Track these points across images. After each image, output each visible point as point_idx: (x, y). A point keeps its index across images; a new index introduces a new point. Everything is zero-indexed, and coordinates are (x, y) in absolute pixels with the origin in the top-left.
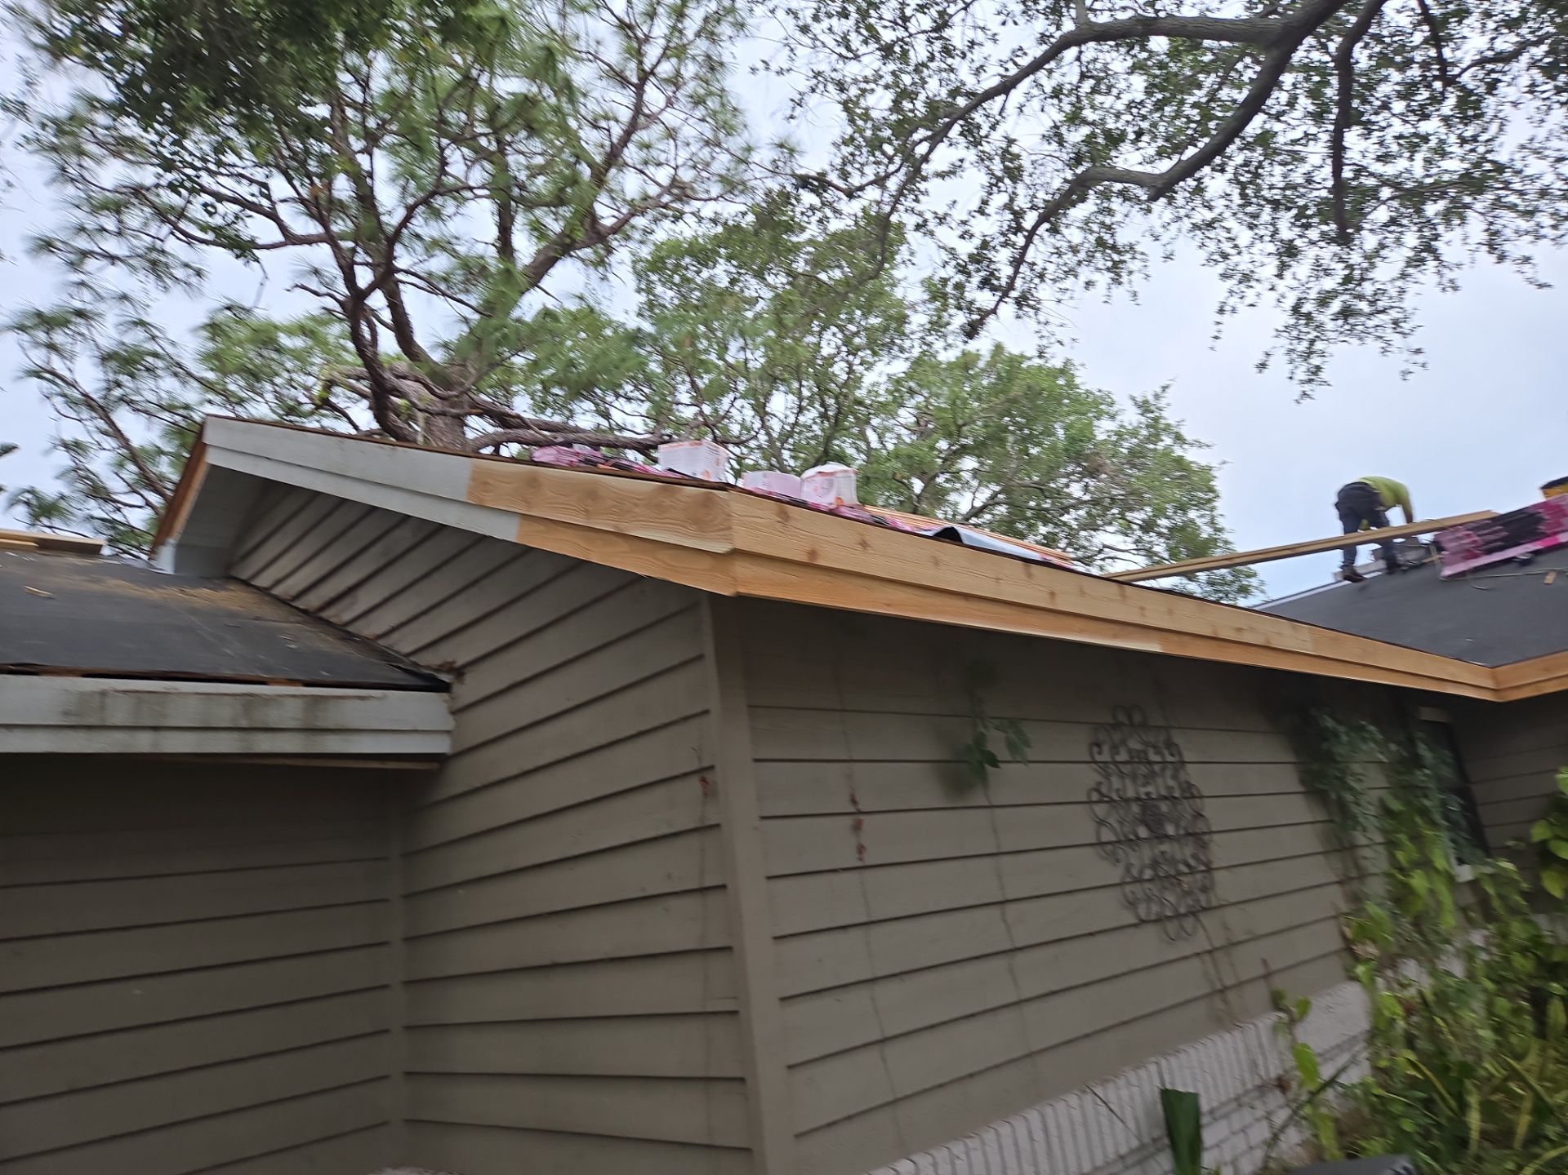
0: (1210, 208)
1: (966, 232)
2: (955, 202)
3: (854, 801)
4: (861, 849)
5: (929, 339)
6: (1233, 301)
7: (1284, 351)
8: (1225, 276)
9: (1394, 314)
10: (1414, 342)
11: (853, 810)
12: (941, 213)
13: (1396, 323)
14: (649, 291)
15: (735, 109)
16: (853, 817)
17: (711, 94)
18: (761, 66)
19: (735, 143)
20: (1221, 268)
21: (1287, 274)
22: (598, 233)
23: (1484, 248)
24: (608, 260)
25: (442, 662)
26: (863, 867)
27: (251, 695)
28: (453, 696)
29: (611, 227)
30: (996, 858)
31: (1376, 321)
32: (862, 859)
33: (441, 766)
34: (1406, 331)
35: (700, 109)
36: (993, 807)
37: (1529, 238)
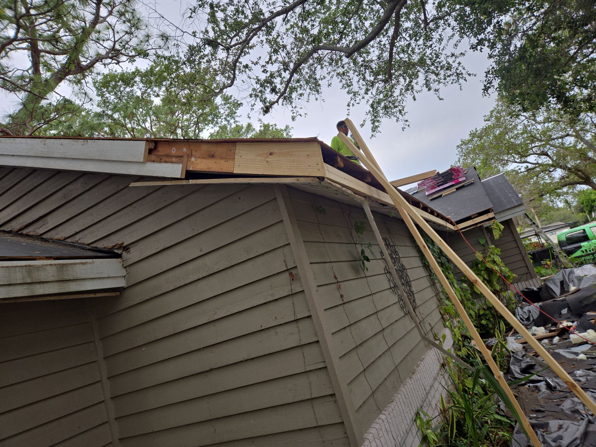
0: (343, 67)
1: (265, 70)
2: (260, 57)
3: (336, 278)
4: (342, 296)
5: (228, 119)
6: (353, 102)
7: (370, 119)
8: (348, 93)
9: (400, 108)
10: (406, 117)
11: (336, 281)
12: (255, 61)
13: (400, 111)
14: (102, 96)
15: (139, 19)
16: (336, 284)
17: (127, 11)
19: (141, 34)
20: (347, 89)
21: (369, 93)
22: (81, 68)
23: (425, 86)
24: (83, 81)
25: (114, 244)
26: (344, 303)
27: (30, 266)
28: (124, 260)
29: (87, 66)
30: (371, 296)
31: (394, 110)
32: (343, 300)
33: (121, 293)
34: (403, 114)
35: (123, 18)
36: (366, 277)
37: (437, 83)
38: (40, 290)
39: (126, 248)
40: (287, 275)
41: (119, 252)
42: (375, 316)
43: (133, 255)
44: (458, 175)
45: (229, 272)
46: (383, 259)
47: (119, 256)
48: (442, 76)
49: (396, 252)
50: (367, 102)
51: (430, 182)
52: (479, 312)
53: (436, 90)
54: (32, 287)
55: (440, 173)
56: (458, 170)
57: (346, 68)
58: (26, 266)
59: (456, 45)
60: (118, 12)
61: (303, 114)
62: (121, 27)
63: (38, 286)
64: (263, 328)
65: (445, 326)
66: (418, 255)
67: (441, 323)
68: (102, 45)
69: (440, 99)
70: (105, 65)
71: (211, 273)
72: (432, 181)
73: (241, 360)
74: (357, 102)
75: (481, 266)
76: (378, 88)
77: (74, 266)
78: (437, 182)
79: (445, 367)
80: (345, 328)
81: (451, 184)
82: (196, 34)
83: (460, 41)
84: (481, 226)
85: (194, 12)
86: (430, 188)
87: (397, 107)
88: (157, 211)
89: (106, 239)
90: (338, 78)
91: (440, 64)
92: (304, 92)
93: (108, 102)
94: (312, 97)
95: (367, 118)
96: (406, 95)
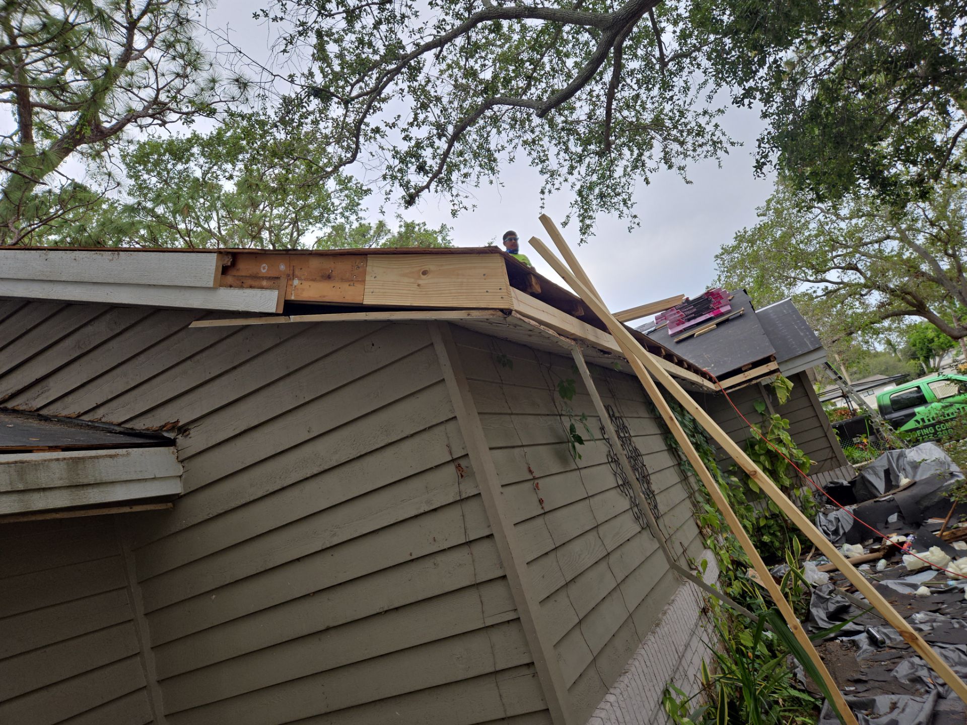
0: (533, 132)
1: (407, 136)
2: (399, 116)
3: (531, 472)
4: (541, 501)
6: (549, 186)
7: (577, 214)
8: (542, 172)
9: (624, 196)
10: (634, 211)
11: (531, 477)
12: (391, 122)
13: (625, 202)
15: (198, 53)
16: (532, 482)
17: (179, 41)
18: (261, 13)
19: (202, 77)
20: (540, 166)
21: (575, 172)
22: (102, 132)
23: (663, 161)
24: (104, 154)
25: (163, 423)
26: (545, 513)
27: (22, 462)
28: (180, 449)
29: (112, 128)
30: (587, 501)
31: (616, 200)
32: (542, 508)
33: (174, 505)
34: (629, 205)
35: (171, 51)
36: (579, 469)
37: (682, 156)
38: (39, 502)
39: (183, 430)
40: (451, 469)
41: (171, 435)
42: (594, 533)
43: (195, 441)
44: (719, 303)
45: (357, 465)
46: (604, 439)
47: (171, 443)
48: (689, 146)
49: (624, 427)
50: (572, 187)
51: (675, 314)
52: (758, 522)
53: (681, 168)
54: (26, 497)
55: (691, 299)
56: (718, 294)
57: (537, 133)
58: (16, 462)
59: (710, 97)
60: (164, 41)
61: (469, 206)
62: (169, 66)
63: (36, 496)
64: (414, 557)
65: (706, 547)
66: (659, 432)
67: (698, 543)
68: (137, 96)
69: (687, 182)
70: (141, 127)
71: (326, 467)
72: (678, 312)
73: (378, 611)
74: (556, 186)
75: (760, 447)
76: (589, 165)
77: (96, 461)
78: (686, 313)
79: (708, 614)
80: (547, 553)
81: (708, 316)
82: (295, 78)
83: (716, 92)
84: (757, 384)
85: (291, 43)
86: (675, 324)
87: (619, 194)
88: (235, 368)
89: (149, 415)
90: (525, 149)
91: (686, 126)
92: (471, 170)
93: (147, 187)
94: (484, 180)
95: (573, 213)
96: (633, 175)
